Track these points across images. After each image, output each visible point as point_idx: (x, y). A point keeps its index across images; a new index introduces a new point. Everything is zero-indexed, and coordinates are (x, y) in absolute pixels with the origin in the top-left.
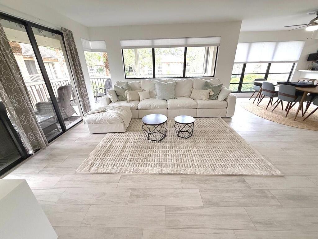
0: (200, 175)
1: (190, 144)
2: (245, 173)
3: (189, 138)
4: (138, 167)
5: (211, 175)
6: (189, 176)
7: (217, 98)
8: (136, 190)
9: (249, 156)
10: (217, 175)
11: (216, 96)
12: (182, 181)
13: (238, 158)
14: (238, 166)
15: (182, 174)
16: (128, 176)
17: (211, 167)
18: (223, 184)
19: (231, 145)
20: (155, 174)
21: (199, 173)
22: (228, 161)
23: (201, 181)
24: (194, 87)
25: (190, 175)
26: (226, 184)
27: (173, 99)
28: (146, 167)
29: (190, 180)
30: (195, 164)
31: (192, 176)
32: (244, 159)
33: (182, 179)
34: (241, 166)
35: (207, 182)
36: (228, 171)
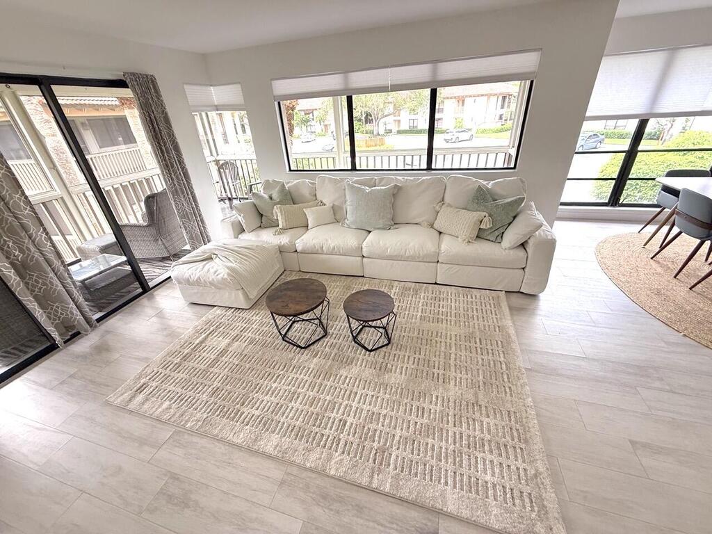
0: (333, 477)
1: (368, 373)
2: (451, 508)
3: (378, 351)
4: (218, 416)
5: (360, 487)
6: (305, 474)
7: (499, 238)
8: (178, 479)
9: (501, 448)
10: (375, 491)
11: (497, 233)
12: (283, 482)
13: (466, 449)
14: (446, 477)
15: (293, 464)
16: (186, 436)
17: (375, 460)
18: (371, 524)
19: (476, 395)
20: (239, 447)
21: (333, 472)
22: (430, 453)
23: (325, 497)
24: (447, 200)
25: (310, 470)
26: (379, 527)
27: (384, 229)
28: (233, 420)
29: (301, 486)
30: (340, 439)
31: (314, 475)
32: (480, 455)
33: (286, 477)
34: (458, 478)
35: (335, 506)
36: (409, 488)
